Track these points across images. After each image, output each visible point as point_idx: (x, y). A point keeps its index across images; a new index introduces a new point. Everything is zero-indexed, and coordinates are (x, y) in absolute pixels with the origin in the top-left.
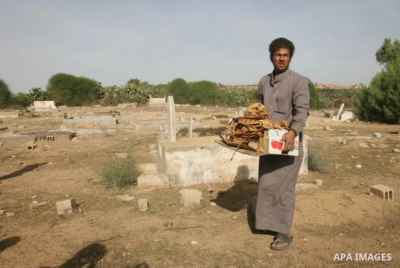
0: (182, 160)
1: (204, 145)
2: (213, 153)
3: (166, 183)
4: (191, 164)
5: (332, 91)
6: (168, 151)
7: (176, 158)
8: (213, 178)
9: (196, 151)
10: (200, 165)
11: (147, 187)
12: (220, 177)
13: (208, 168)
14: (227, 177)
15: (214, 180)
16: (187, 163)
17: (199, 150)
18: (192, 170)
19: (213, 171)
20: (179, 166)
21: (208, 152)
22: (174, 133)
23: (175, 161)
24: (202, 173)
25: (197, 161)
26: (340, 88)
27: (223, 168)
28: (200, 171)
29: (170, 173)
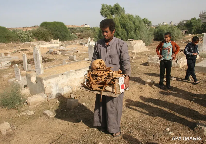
0: (52, 83)
1: (62, 73)
2: (67, 76)
3: (45, 98)
4: (57, 84)
5: (73, 29)
6: (45, 80)
7: (49, 83)
8: (69, 90)
9: (59, 77)
10: (62, 84)
11: (35, 103)
12: (72, 89)
13: (66, 85)
14: (75, 88)
15: (69, 91)
16: (55, 84)
17: (60, 76)
18: (58, 88)
19: (68, 86)
20: (51, 87)
21: (65, 77)
22: (42, 68)
23: (49, 85)
24: (63, 88)
25: (60, 83)
26: (76, 27)
27: (73, 83)
28: (62, 88)
29: (47, 92)
